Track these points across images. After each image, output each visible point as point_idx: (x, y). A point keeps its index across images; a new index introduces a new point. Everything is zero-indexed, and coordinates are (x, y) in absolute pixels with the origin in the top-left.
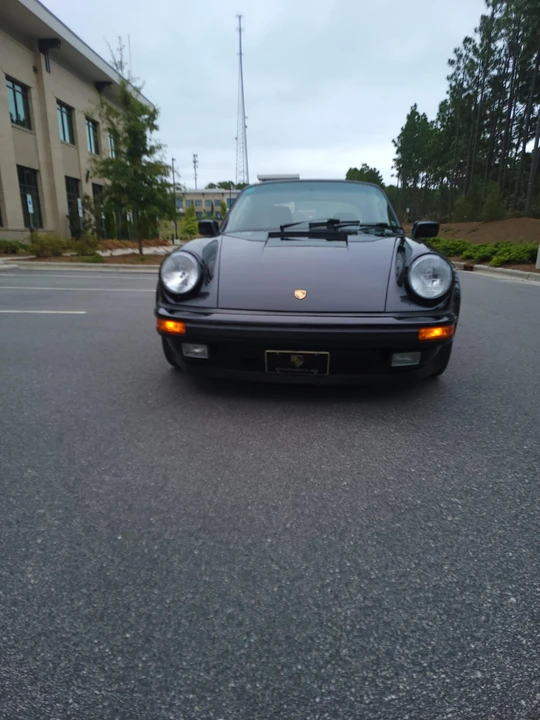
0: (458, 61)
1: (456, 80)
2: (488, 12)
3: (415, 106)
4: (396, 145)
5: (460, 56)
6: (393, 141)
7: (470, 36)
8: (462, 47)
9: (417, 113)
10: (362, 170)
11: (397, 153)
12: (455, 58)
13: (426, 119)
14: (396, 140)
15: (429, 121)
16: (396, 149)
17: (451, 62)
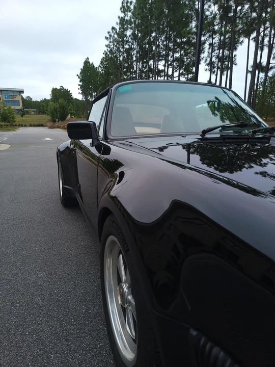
0: (110, 38)
1: (110, 47)
2: (122, 15)
3: (88, 58)
4: (79, 78)
5: (110, 36)
6: (77, 75)
7: (114, 26)
8: (111, 32)
9: (89, 62)
10: (60, 89)
11: (80, 82)
12: (109, 37)
13: (94, 66)
14: (79, 75)
15: (95, 67)
16: (79, 80)
17: (107, 38)
